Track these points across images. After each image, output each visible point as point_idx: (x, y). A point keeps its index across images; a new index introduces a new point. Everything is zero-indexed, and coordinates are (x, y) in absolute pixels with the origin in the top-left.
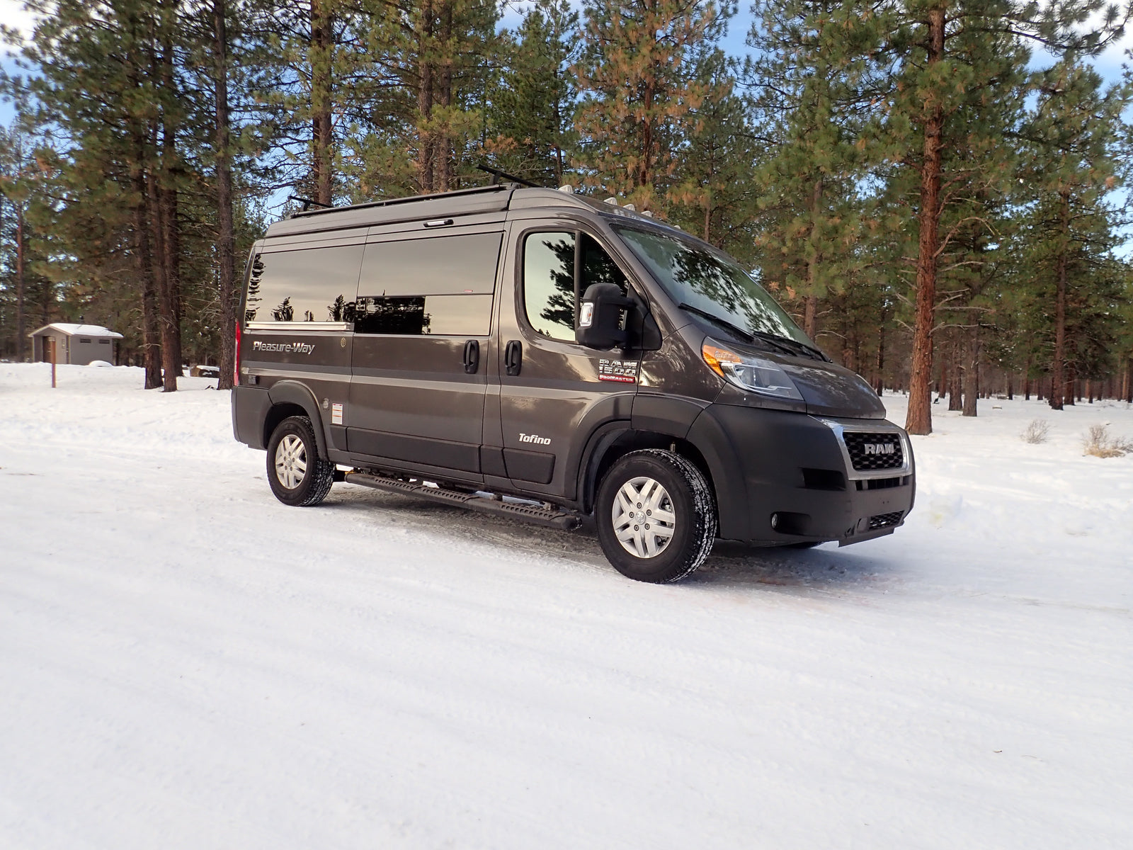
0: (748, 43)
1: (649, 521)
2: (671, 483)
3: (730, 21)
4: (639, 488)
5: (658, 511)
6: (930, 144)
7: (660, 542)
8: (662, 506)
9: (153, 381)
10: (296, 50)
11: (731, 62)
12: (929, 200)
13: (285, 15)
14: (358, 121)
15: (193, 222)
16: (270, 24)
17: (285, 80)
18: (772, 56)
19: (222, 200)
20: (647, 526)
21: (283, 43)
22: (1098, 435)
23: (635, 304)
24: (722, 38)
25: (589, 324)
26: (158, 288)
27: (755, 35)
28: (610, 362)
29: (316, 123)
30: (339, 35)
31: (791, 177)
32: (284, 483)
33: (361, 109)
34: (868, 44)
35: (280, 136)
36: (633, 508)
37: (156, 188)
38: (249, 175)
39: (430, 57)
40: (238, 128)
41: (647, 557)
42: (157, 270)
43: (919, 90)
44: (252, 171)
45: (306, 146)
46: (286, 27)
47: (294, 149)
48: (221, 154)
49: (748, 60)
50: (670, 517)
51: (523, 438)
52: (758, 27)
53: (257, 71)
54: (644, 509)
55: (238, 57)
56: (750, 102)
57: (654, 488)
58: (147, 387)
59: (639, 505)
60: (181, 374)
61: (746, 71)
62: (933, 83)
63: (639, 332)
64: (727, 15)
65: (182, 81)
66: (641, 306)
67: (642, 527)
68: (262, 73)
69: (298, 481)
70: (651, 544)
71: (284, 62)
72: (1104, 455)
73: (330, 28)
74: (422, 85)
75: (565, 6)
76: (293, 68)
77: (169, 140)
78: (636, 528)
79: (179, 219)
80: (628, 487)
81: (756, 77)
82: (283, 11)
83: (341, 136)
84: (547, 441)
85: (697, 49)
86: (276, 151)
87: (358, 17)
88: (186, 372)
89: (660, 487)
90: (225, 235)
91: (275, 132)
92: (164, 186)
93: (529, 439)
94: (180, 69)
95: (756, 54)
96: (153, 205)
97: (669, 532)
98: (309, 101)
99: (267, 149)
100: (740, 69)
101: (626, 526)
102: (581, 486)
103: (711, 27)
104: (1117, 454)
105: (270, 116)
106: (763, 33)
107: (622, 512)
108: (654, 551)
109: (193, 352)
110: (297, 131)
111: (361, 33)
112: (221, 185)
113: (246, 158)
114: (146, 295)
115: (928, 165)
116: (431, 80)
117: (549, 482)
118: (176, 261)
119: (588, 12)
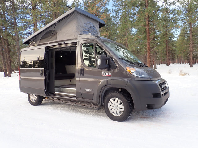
0: (112, 6)
1: (117, 108)
2: (122, 99)
3: (109, 2)
4: (114, 100)
5: (120, 105)
6: (147, 22)
7: (120, 112)
8: (120, 104)
9: (6, 75)
10: (29, 11)
11: (110, 10)
12: (148, 32)
13: (26, 5)
14: (42, 24)
15: (12, 45)
16: (24, 6)
17: (27, 17)
18: (117, 9)
19: (17, 40)
20: (117, 109)
21: (26, 10)
22: (181, 72)
23: (109, 59)
24: (108, 6)
25: (100, 64)
26: (5, 58)
27: (113, 5)
28: (105, 72)
29: (34, 24)
30: (37, 8)
31: (124, 29)
32: (32, 101)
33: (43, 22)
34: (136, 5)
35: (27, 27)
36: (113, 105)
37: (3, 39)
38: (22, 35)
39: (55, 11)
40: (19, 26)
41: (118, 116)
42: (5, 54)
43: (145, 13)
44: (23, 34)
45: (32, 29)
46: (27, 7)
47: (30, 30)
48: (16, 31)
49: (113, 9)
50: (122, 107)
51: (86, 90)
52: (114, 4)
53: (22, 15)
54: (116, 105)
55: (18, 13)
56: (113, 17)
57: (118, 100)
58: (5, 77)
59: (115, 104)
60: (12, 73)
61: (112, 11)
62: (148, 11)
63: (111, 65)
64: (108, 2)
65: (7, 18)
66: (111, 59)
67: (116, 109)
68: (23, 16)
69: (35, 100)
70: (118, 113)
71: (27, 13)
72: (183, 75)
73: (35, 7)
74: (54, 16)
75: (79, 1)
76: (29, 14)
77: (6, 29)
78: (114, 109)
79: (9, 44)
80: (111, 100)
81: (114, 12)
82: (26, 4)
83: (39, 27)
84: (91, 90)
85: (104, 8)
86: (27, 30)
87: (40, 5)
88: (13, 72)
89: (119, 100)
90: (18, 47)
91: (26, 27)
92: (5, 38)
93: (87, 90)
94: (7, 16)
95: (114, 8)
96: (3, 42)
97: (123, 110)
98: (32, 21)
99: (25, 30)
100: (111, 11)
101: (112, 109)
102: (100, 100)
103: (106, 4)
104: (185, 75)
105: (25, 24)
106: (115, 5)
107: (110, 106)
108: (119, 115)
109: (14, 68)
110: (31, 26)
111: (41, 7)
112: (17, 37)
113: (21, 32)
114: (3, 59)
115: (147, 26)
116: (56, 15)
117: (93, 99)
118: (9, 52)
119: (84, 2)
